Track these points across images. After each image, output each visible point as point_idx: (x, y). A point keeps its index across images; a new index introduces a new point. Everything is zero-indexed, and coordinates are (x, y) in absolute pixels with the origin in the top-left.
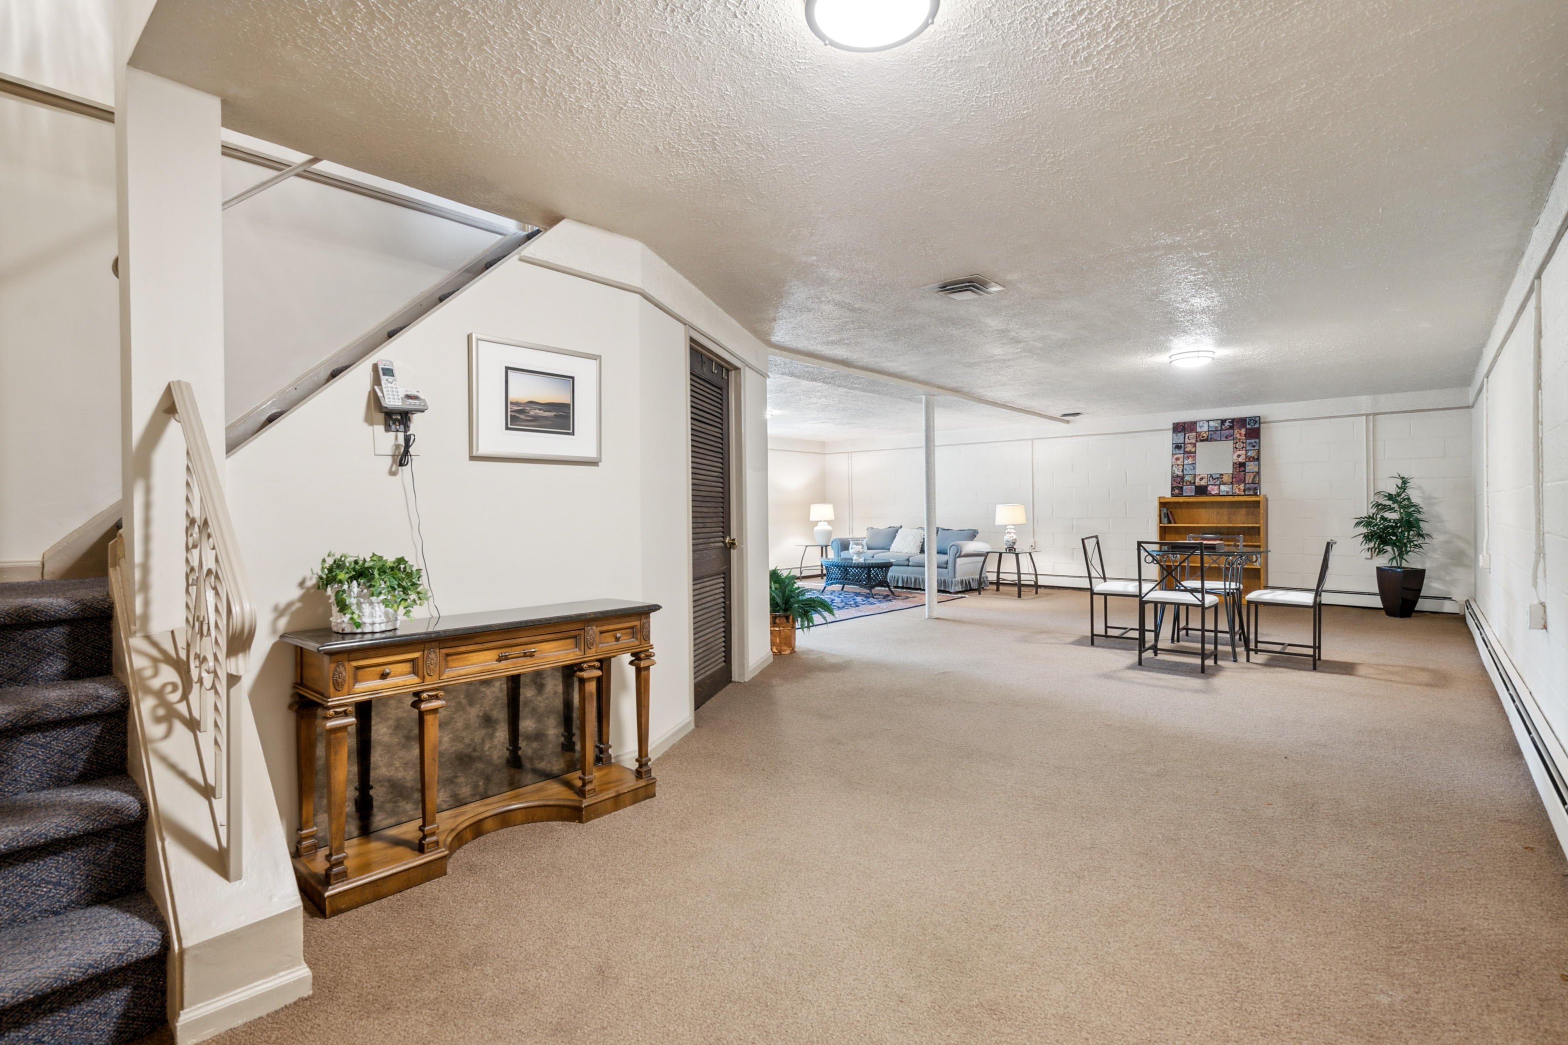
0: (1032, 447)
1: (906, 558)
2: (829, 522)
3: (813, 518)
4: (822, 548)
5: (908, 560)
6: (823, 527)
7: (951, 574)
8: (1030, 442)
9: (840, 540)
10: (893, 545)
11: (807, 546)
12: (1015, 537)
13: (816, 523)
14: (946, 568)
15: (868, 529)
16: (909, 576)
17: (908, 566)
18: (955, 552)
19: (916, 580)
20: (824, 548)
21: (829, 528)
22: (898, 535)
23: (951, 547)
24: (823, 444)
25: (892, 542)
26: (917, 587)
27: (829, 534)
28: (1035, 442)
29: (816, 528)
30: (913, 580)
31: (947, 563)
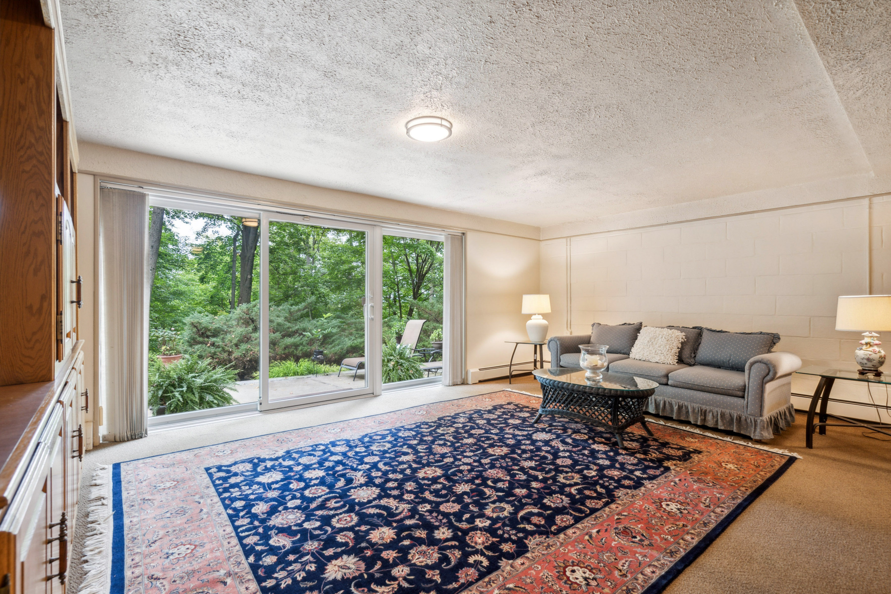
0: (870, 208)
1: (663, 373)
2: (545, 316)
3: (525, 310)
4: (536, 346)
5: (667, 376)
6: (538, 320)
7: (752, 409)
8: (866, 201)
9: (560, 339)
10: (633, 350)
11: (517, 344)
12: (883, 353)
13: (529, 316)
14: (743, 397)
15: (593, 325)
16: (667, 400)
17: (667, 384)
18: (763, 373)
19: (680, 408)
20: (538, 347)
21: (545, 322)
22: (640, 336)
23: (752, 364)
24: (538, 229)
25: (632, 346)
26: (682, 418)
27: (544, 330)
28: (876, 200)
29: (529, 322)
30: (676, 408)
31: (744, 389)
